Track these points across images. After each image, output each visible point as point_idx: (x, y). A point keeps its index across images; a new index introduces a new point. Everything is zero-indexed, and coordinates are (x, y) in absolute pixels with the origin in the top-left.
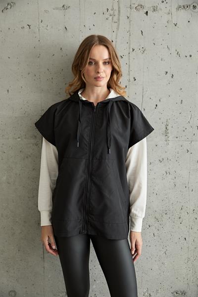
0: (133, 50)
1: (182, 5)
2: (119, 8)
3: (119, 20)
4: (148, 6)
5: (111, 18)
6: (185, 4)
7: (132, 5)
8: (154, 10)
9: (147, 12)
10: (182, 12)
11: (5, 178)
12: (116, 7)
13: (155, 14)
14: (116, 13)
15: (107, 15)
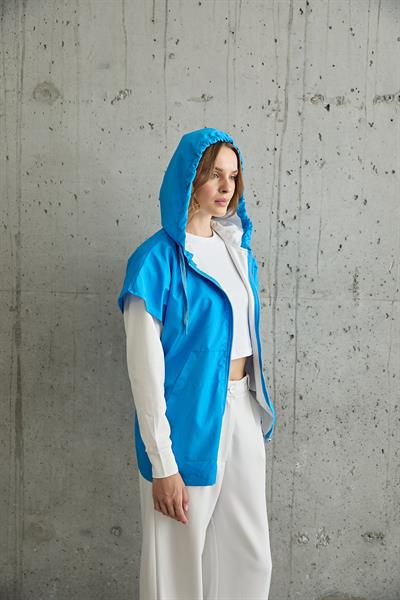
0: (307, 162)
1: (381, 95)
2: (286, 99)
3: (286, 116)
4: (330, 96)
5: (273, 114)
6: (387, 93)
7: (307, 96)
8: (339, 103)
9: (328, 106)
10: (382, 106)
11: (110, 352)
12: (282, 99)
13: (341, 109)
14: (282, 107)
15: (268, 110)
